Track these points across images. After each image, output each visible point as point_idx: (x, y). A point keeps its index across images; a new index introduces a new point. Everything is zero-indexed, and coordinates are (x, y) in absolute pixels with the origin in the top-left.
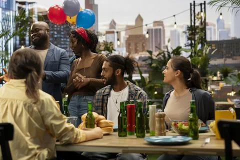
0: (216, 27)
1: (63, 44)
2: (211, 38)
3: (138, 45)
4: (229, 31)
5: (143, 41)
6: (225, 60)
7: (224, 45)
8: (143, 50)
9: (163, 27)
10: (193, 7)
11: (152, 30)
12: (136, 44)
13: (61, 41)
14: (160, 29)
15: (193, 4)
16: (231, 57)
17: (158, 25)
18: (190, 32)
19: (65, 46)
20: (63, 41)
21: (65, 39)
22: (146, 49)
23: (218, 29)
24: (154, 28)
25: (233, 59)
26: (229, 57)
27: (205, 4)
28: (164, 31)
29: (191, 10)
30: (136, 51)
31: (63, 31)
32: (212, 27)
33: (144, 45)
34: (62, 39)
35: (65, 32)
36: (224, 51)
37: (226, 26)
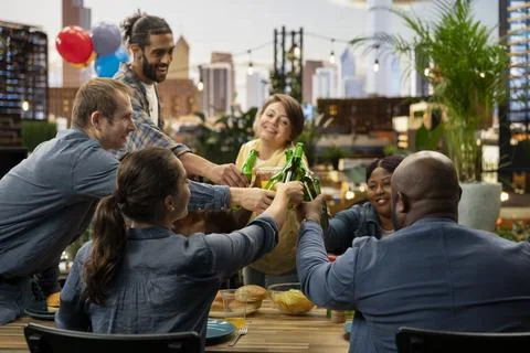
0: (339, 71)
1: (9, 93)
2: (328, 93)
3: (178, 101)
4: (363, 81)
5: (189, 93)
6: (355, 139)
7: (354, 109)
8: (189, 111)
9: (232, 66)
10: (280, 37)
11: (208, 70)
12: (173, 100)
13: (6, 85)
14: (225, 71)
15: (280, 30)
16: (367, 132)
17: (221, 61)
18: (276, 82)
19: (15, 96)
20: (11, 85)
21: (15, 82)
22: (195, 109)
23: (343, 76)
24: (212, 66)
25: (370, 137)
26: (362, 133)
27: (301, 32)
28: (233, 73)
29: (276, 41)
30: (174, 114)
31: (11, 64)
32: (331, 71)
33: (191, 101)
34: (9, 81)
35: (15, 64)
36: (354, 121)
37: (358, 72)
